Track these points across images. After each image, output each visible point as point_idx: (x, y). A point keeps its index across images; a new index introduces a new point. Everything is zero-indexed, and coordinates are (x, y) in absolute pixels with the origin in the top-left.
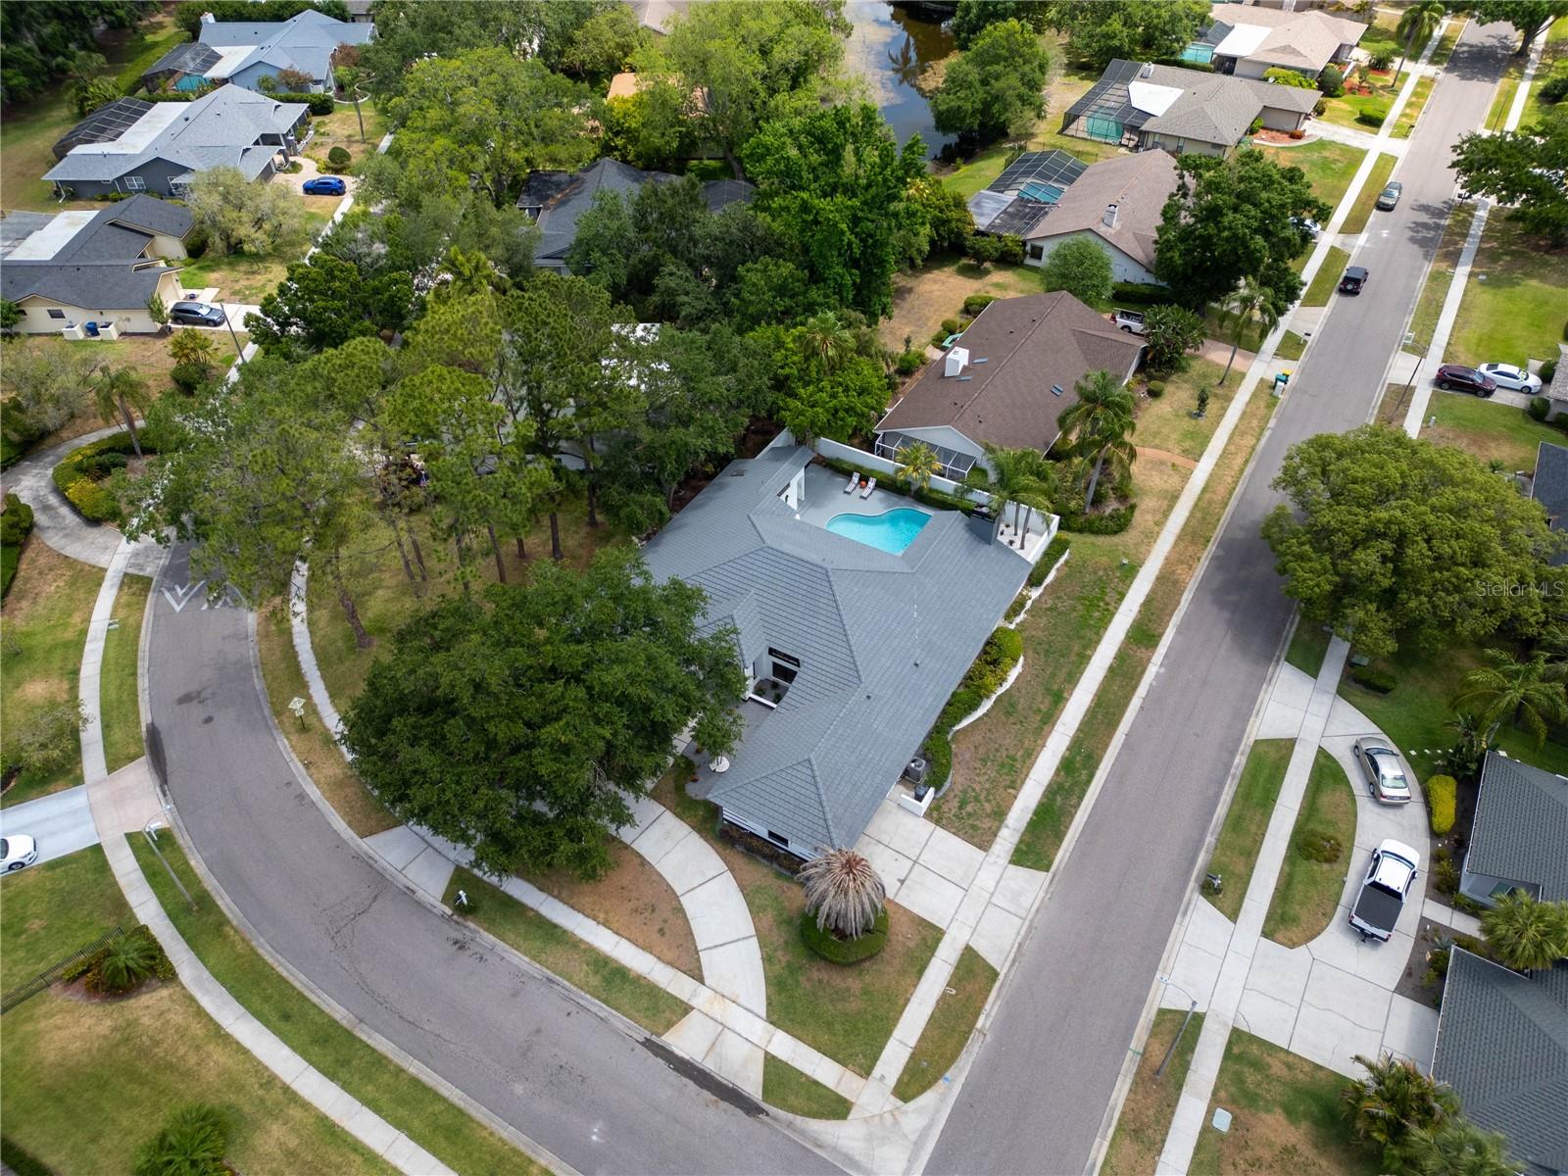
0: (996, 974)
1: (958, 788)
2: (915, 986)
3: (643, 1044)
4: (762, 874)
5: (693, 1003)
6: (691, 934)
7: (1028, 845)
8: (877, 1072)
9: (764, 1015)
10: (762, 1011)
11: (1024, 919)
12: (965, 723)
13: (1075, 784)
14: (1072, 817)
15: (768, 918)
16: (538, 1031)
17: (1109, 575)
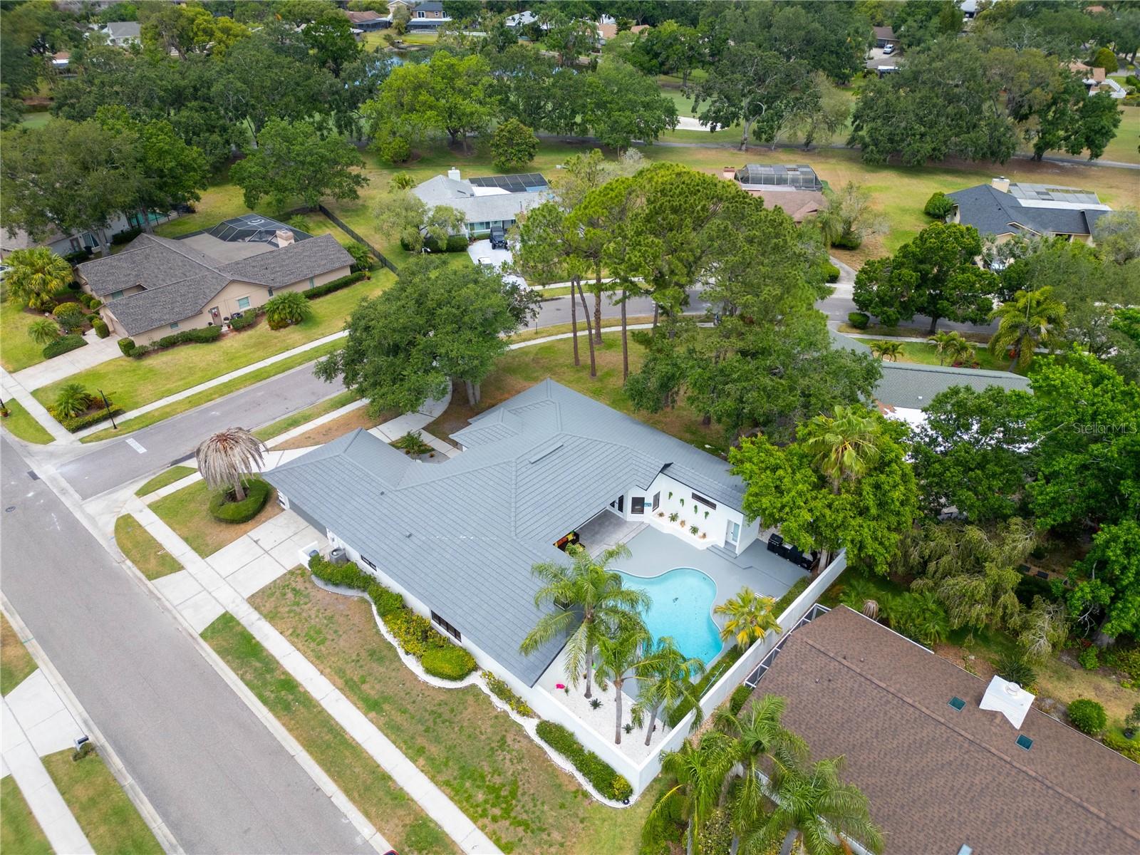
0: (150, 578)
1: (313, 592)
7: (231, 628)
8: (145, 510)
11: (175, 607)
13: (265, 684)
14: (234, 670)
17: (551, 846)
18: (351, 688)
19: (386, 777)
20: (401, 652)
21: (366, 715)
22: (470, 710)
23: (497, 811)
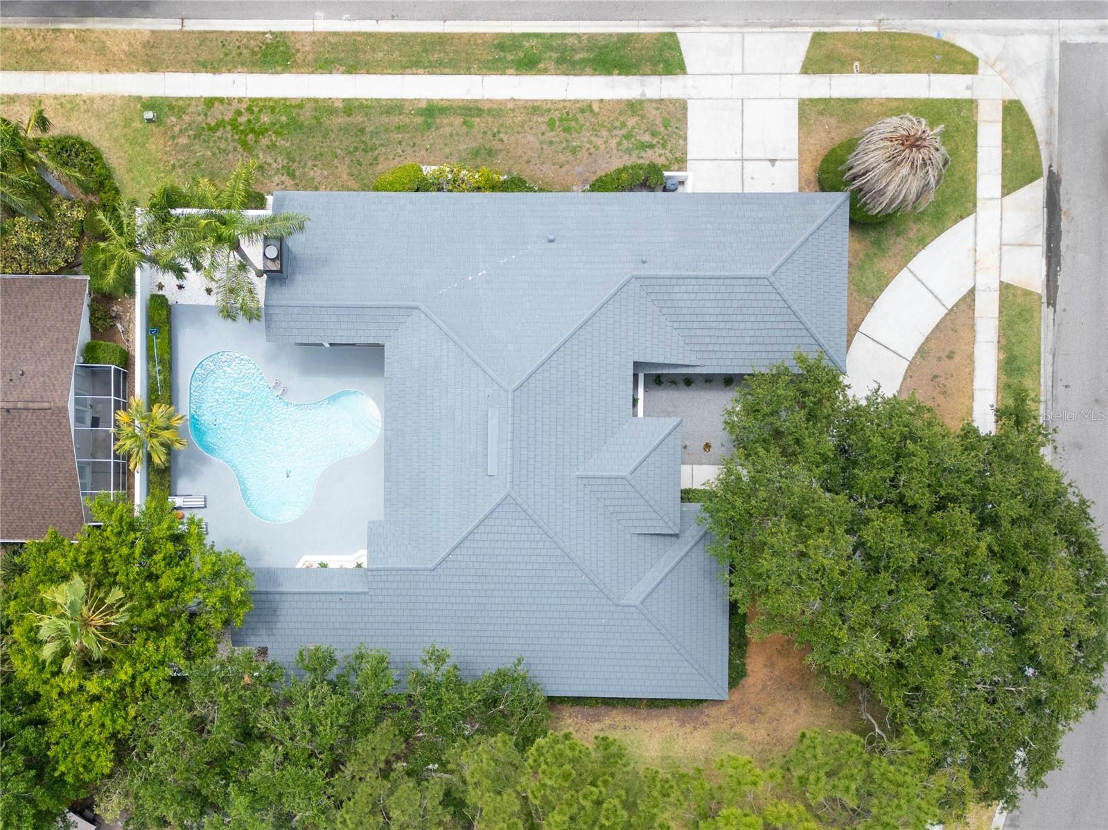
0: (816, 35)
2: (871, 99)
3: (1054, 306)
5: (997, 286)
6: (937, 326)
7: (655, 64)
8: (966, 95)
9: (972, 217)
10: (969, 221)
11: (743, 33)
14: (592, 35)
15: (884, 264)
16: (1097, 401)
17: (181, 130)
18: (470, 110)
19: (352, 71)
21: (429, 101)
22: (345, 177)
23: (243, 119)
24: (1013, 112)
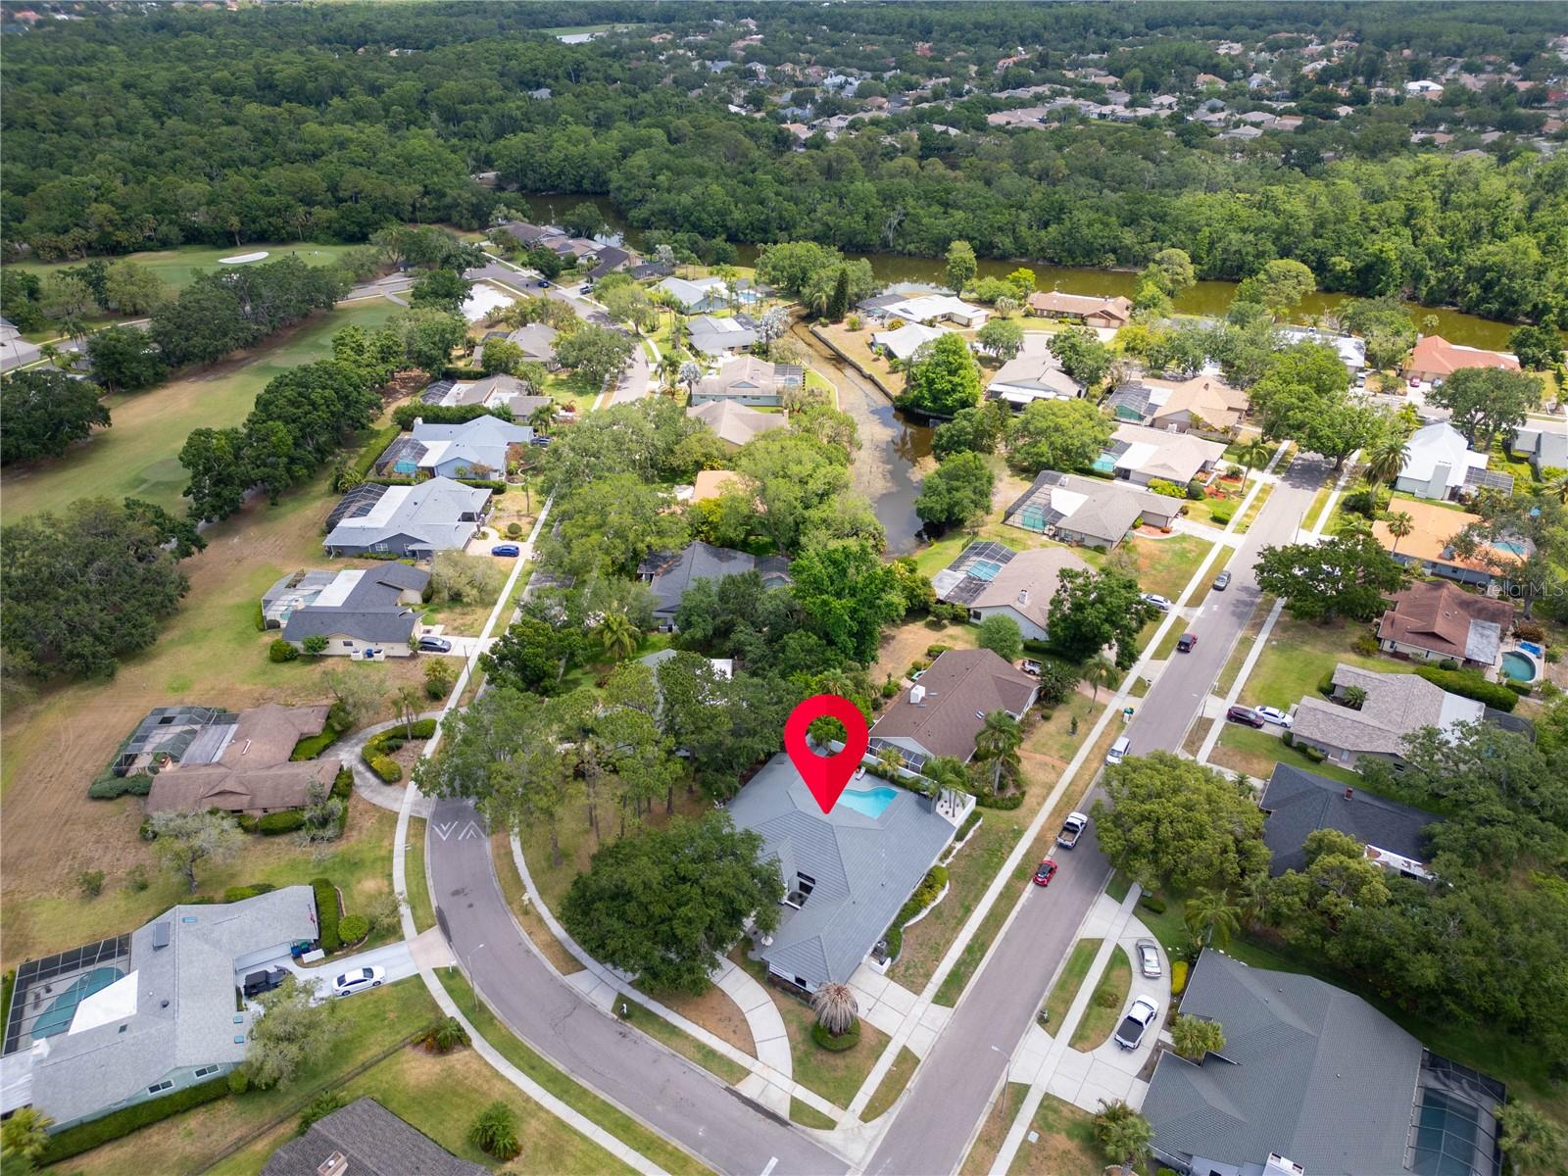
0: (919, 1061)
1: (905, 960)
2: (874, 1065)
3: (725, 1089)
4: (791, 1003)
5: (752, 1070)
6: (751, 1034)
7: (943, 993)
8: (851, 1107)
9: (791, 1077)
11: (937, 1033)
12: (912, 922)
13: (973, 960)
14: (970, 978)
15: (794, 1027)
16: (668, 1080)
17: (1005, 836)
18: (961, 922)
19: (1001, 894)
20: (933, 904)
23: (999, 854)
24: (830, 1124)
